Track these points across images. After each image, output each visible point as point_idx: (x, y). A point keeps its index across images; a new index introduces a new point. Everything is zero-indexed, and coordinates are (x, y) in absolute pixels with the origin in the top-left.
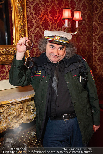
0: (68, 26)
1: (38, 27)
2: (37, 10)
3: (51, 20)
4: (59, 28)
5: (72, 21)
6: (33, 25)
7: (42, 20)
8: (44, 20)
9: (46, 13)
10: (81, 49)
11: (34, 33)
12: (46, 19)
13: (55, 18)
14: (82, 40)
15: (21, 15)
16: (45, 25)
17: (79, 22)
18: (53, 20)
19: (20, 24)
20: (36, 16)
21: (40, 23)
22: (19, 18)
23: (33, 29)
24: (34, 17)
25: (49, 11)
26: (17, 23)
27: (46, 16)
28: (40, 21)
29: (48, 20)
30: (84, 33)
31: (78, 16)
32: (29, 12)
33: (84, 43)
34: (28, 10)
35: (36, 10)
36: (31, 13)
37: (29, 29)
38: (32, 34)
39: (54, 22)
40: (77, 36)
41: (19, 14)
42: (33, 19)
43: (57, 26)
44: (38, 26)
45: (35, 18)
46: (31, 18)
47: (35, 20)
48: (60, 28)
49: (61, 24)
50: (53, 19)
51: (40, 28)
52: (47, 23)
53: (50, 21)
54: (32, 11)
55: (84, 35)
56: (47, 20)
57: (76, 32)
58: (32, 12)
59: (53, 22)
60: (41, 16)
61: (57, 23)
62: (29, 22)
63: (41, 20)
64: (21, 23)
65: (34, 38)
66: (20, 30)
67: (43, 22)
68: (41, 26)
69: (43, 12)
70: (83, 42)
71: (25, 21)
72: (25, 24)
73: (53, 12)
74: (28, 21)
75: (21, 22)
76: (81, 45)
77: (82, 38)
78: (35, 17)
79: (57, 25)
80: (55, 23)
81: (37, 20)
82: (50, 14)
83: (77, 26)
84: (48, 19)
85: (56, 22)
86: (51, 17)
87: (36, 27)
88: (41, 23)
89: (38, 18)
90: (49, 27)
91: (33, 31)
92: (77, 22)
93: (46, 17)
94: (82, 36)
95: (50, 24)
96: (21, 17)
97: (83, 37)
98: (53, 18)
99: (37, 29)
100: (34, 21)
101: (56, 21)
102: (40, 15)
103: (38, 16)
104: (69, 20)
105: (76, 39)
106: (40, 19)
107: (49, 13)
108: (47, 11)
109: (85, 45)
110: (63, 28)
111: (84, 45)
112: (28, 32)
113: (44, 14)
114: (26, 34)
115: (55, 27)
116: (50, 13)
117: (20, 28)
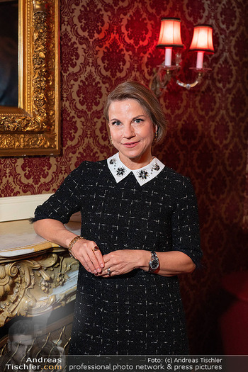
0: (173, 63)
1: (91, 64)
2: (91, 19)
3: (129, 47)
4: (151, 69)
5: (185, 50)
6: (77, 59)
7: (105, 46)
8: (108, 46)
9: (115, 28)
10: (213, 128)
11: (79, 79)
12: (114, 44)
13: (141, 43)
14: (218, 105)
15: (41, 31)
16: (111, 59)
17: (205, 59)
18: (136, 47)
19: (38, 55)
20: (86, 34)
21: (96, 54)
22: (35, 38)
23: (76, 69)
24: (81, 38)
25: (125, 22)
26: (29, 50)
27: (114, 35)
28: (97, 48)
29: (122, 46)
30: (224, 86)
31: (202, 38)
32: (66, 23)
33: (223, 112)
34: (66, 19)
35: (89, 19)
36: (73, 26)
37: (63, 68)
38: (72, 82)
39: (139, 54)
40: (203, 92)
41: (37, 29)
42: (77, 42)
43: (147, 65)
44: (91, 61)
45: (83, 40)
46: (73, 41)
47: (84, 46)
48: (154, 70)
49: (156, 57)
50: (136, 45)
51: (97, 66)
52: (117, 53)
53: (127, 50)
54: (76, 21)
55: (224, 90)
56: (118, 47)
57: (196, 83)
58: (76, 25)
59: (134, 53)
60: (101, 36)
61: (147, 55)
62: (66, 50)
63: (101, 47)
64: (40, 51)
65: (78, 93)
66: (36, 69)
67: (106, 50)
68: (100, 62)
69: (106, 26)
70: (219, 108)
71: (54, 47)
72: (54, 54)
73: (137, 27)
74: (61, 46)
75: (39, 49)
76: (213, 118)
77: (217, 99)
78: (83, 38)
79: (145, 60)
80: (142, 54)
81: (88, 46)
82: (128, 30)
83: (199, 65)
84: (122, 45)
85: (145, 53)
86: (130, 39)
87: (85, 64)
88: (101, 55)
89: (91, 40)
90: (124, 65)
91: (76, 74)
92: (200, 56)
93: (114, 40)
94: (218, 93)
95: (127, 58)
96: (39, 37)
97: (220, 95)
98: (137, 43)
99: (88, 69)
100: (80, 47)
101: (144, 49)
102: (99, 32)
103: (91, 36)
104: (175, 48)
105: (200, 102)
106: (99, 43)
107: (123, 29)
108: (121, 22)
109: (225, 117)
110: (160, 69)
111: (222, 117)
112: (61, 76)
113: (110, 31)
114: (53, 80)
115: (140, 65)
116: (127, 27)
117: (36, 66)
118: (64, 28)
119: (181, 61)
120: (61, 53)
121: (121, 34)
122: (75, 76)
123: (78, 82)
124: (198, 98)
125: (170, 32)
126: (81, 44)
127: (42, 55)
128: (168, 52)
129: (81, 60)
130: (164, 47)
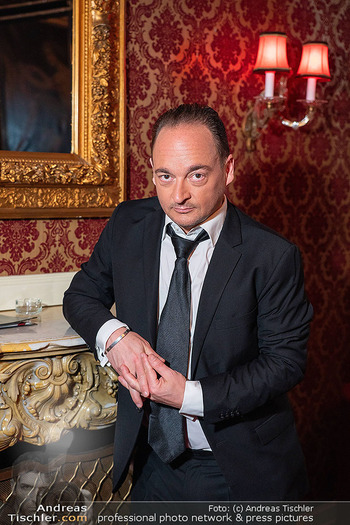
0: (276, 93)
1: (165, 96)
2: (166, 34)
3: (216, 73)
4: (245, 103)
5: (292, 76)
6: (147, 89)
7: (184, 71)
8: (188, 71)
9: (198, 47)
10: (327, 182)
11: (151, 116)
12: (196, 69)
13: (231, 67)
14: (334, 151)
15: (103, 50)
16: (193, 89)
17: (318, 87)
18: (225, 73)
19: (98, 83)
20: (159, 55)
21: (173, 82)
22: (95, 60)
23: (146, 103)
24: (153, 60)
25: (210, 39)
26: (88, 76)
27: (196, 57)
28: (174, 74)
29: (206, 71)
30: (342, 126)
31: (314, 60)
32: (134, 40)
33: (340, 161)
34: (133, 35)
35: (163, 35)
36: (143, 44)
37: (129, 102)
38: (141, 119)
39: (229, 82)
41: (97, 48)
42: (148, 65)
43: (239, 96)
44: (165, 91)
45: (155, 63)
46: (142, 64)
47: (157, 71)
48: (249, 104)
49: (252, 86)
50: (225, 70)
51: (173, 99)
52: (200, 81)
53: (214, 77)
54: (146, 37)
55: (342, 131)
56: (201, 73)
57: (306, 120)
58: (146, 43)
59: (222, 80)
60: (179, 58)
61: (240, 84)
62: (133, 77)
63: (178, 72)
64: (101, 77)
65: (149, 135)
66: (96, 101)
67: (185, 77)
68: (177, 92)
69: (186, 44)
70: (336, 157)
71: (118, 72)
72: (119, 81)
73: (226, 46)
74: (127, 71)
75: (100, 74)
76: (327, 169)
77: (333, 144)
78: (155, 60)
79: (237, 90)
80: (232, 82)
81: (162, 72)
82: (214, 50)
83: (311, 96)
84: (207, 69)
85: (236, 80)
86: (217, 61)
87: (159, 95)
88: (178, 83)
89: (166, 64)
90: (209, 96)
91: (146, 109)
92: (312, 83)
93: (196, 62)
94: (334, 135)
95: (213, 87)
96: (100, 58)
97: (336, 138)
98: (226, 67)
99: (162, 101)
100: (152, 72)
101: (235, 76)
102: (176, 52)
103: (166, 58)
104: (279, 73)
105: (310, 147)
106: (177, 66)
107: (208, 49)
108: (204, 39)
109: (344, 167)
110: (257, 102)
111: (340, 168)
112: (127, 112)
113: (190, 51)
114: (118, 117)
115: (231, 97)
116: (213, 46)
117: (96, 97)
118: (131, 46)
119: (286, 90)
120: (127, 81)
121: (204, 54)
122: (145, 112)
123: (150, 120)
124: (308, 141)
125: (272, 52)
126: (153, 68)
127: (104, 82)
128: (270, 77)
129: (153, 89)
130: (262, 72)
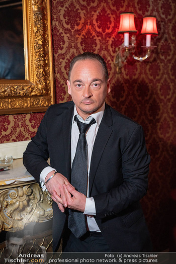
0: (130, 44)
1: (73, 47)
2: (72, 16)
3: (99, 34)
4: (115, 49)
5: (138, 35)
6: (64, 44)
7: (82, 34)
8: (85, 34)
9: (89, 21)
10: (159, 87)
11: (66, 58)
12: (89, 33)
13: (107, 31)
14: (162, 71)
15: (39, 26)
16: (87, 43)
17: (152, 39)
18: (104, 34)
19: (37, 43)
20: (69, 27)
21: (77, 40)
22: (35, 31)
23: (63, 51)
24: (66, 29)
25: (95, 17)
26: (31, 39)
27: (88, 27)
28: (77, 36)
29: (94, 34)
30: (166, 58)
31: (149, 25)
32: (55, 20)
33: (165, 76)
34: (55, 17)
35: (70, 16)
36: (60, 21)
37: (54, 51)
38: (61, 60)
39: (106, 38)
40: (151, 63)
41: (36, 25)
42: (63, 32)
43: (112, 45)
44: (73, 45)
45: (67, 31)
46: (60, 32)
47: (68, 35)
48: (117, 49)
49: (118, 40)
50: (104, 32)
51: (77, 49)
52: (90, 39)
53: (98, 36)
54: (62, 18)
55: (166, 61)
56: (91, 34)
57: (147, 57)
58: (62, 21)
59: (102, 38)
60: (79, 27)
61: (111, 39)
62: (56, 38)
63: (79, 35)
64: (39, 40)
65: (65, 68)
66: (37, 52)
67: (83, 37)
68: (79, 45)
69: (83, 20)
70: (163, 74)
71: (48, 36)
72: (48, 41)
73: (104, 20)
74: (52, 36)
75: (38, 38)
76: (158, 81)
77: (161, 67)
78: (67, 29)
79: (110, 42)
80: (108, 39)
81: (71, 35)
82: (97, 23)
83: (148, 44)
84: (94, 33)
85: (110, 37)
86: (99, 28)
87: (70, 47)
88: (80, 40)
89: (73, 31)
90: (96, 47)
91: (63, 55)
92: (148, 37)
93: (88, 29)
94: (161, 63)
95: (98, 42)
96: (38, 30)
97: (163, 64)
98: (104, 31)
99: (72, 50)
100: (65, 36)
101: (109, 35)
102: (78, 25)
103: (73, 28)
104: (131, 34)
105: (149, 70)
106: (78, 32)
107: (94, 22)
108: (92, 17)
109: (168, 79)
110: (121, 48)
111: (165, 80)
112: (53, 56)
113: (85, 24)
114: (48, 60)
115: (107, 46)
116: (97, 21)
117: (37, 50)
118: (54, 23)
119: (135, 42)
120: (53, 41)
121: (93, 25)
122: (63, 56)
123: (65, 60)
124: (148, 67)
125: (127, 22)
126: (66, 33)
127: (40, 42)
128: (127, 36)
129: (66, 44)
130: (123, 33)
